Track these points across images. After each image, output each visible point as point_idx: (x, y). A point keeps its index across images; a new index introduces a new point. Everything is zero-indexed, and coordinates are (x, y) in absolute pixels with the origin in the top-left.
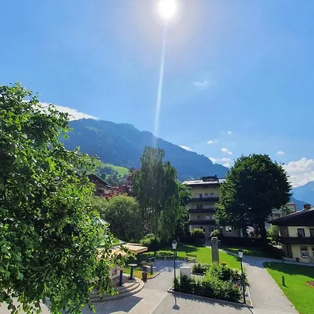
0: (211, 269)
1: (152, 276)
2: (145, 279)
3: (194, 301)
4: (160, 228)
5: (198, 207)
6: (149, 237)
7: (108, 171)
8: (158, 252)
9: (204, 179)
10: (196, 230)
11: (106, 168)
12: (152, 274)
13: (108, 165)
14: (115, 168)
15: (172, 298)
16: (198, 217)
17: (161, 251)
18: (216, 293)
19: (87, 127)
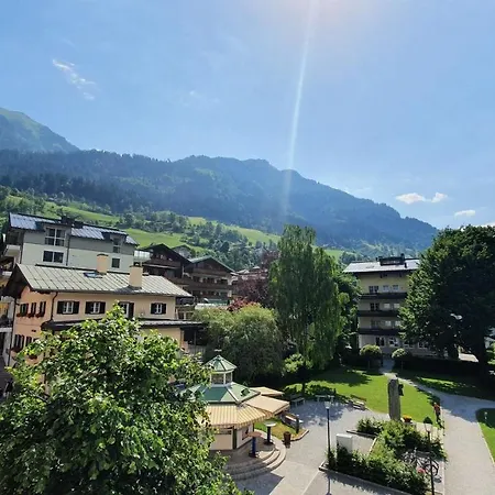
0: (384, 433)
1: (298, 436)
2: (287, 441)
3: (355, 489)
4: (310, 348)
5: (372, 307)
6: (294, 360)
7: (232, 236)
8: (309, 384)
9: (383, 261)
10: (368, 347)
11: (229, 232)
12: (297, 432)
13: (233, 228)
14: (243, 231)
15: (325, 480)
16: (373, 323)
17: (313, 383)
18: (389, 478)
19: (197, 169)
